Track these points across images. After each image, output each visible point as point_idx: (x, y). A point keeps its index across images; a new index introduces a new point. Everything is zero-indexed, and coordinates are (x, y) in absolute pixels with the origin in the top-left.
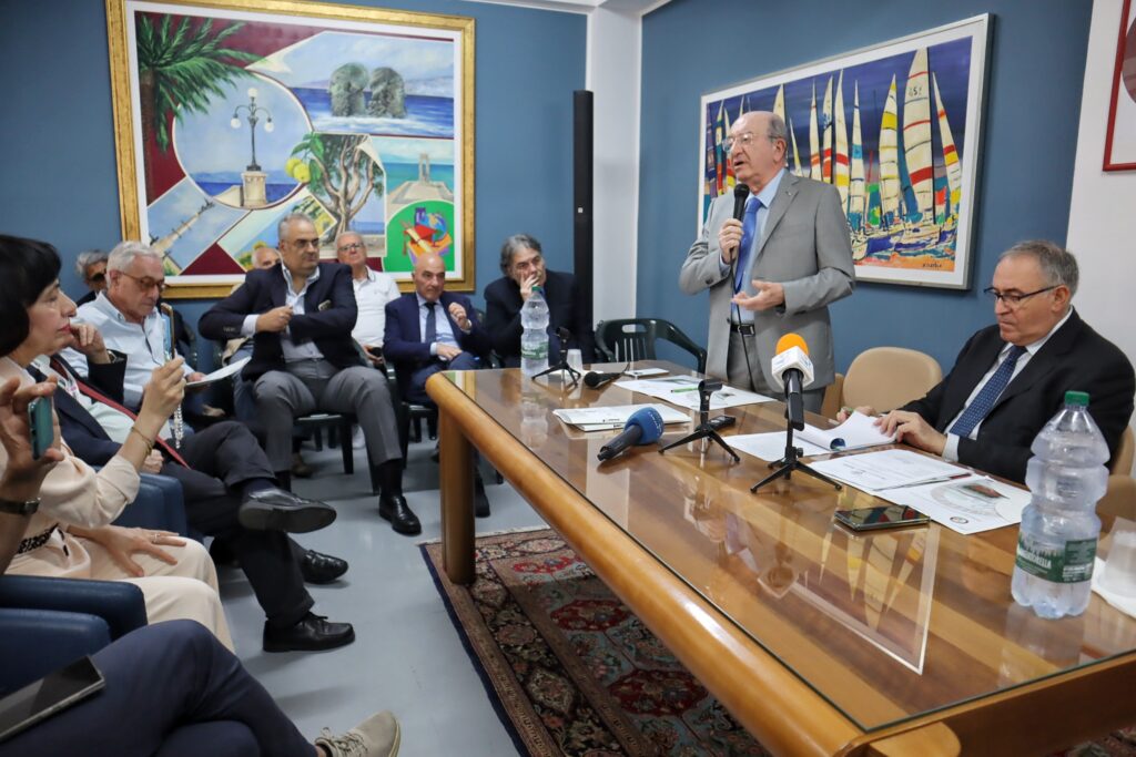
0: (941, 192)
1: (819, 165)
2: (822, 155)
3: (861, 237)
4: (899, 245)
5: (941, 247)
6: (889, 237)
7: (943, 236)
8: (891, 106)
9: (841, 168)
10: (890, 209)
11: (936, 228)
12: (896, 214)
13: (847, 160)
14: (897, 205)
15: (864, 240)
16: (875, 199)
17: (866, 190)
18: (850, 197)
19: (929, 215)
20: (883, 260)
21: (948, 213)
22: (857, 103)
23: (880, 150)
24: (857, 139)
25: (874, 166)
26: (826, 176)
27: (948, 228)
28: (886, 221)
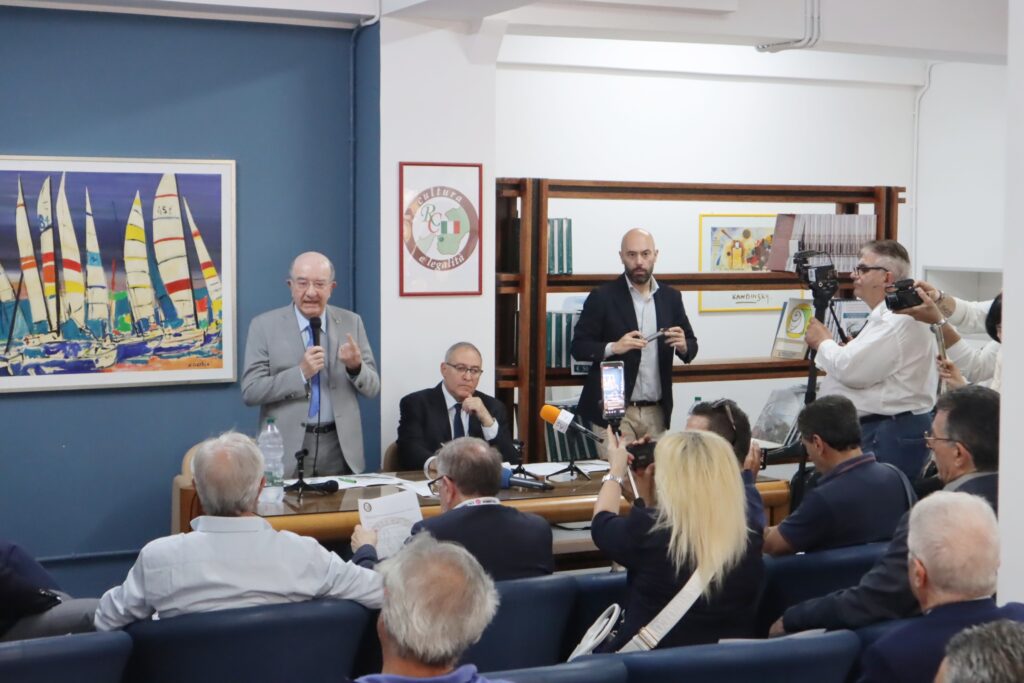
0: (201, 300)
1: (34, 271)
2: (39, 259)
3: (107, 343)
4: (158, 350)
5: (207, 348)
6: (145, 343)
7: (207, 339)
8: (136, 219)
9: (68, 275)
10: (144, 316)
11: (200, 332)
12: (152, 320)
13: (82, 266)
14: (153, 313)
15: (112, 347)
16: (124, 306)
17: (110, 297)
18: (87, 305)
19: (191, 321)
20: (140, 365)
21: (211, 319)
22: (89, 209)
23: (126, 260)
24: (93, 245)
25: (118, 276)
26: (49, 281)
27: (212, 330)
28: (140, 327)
